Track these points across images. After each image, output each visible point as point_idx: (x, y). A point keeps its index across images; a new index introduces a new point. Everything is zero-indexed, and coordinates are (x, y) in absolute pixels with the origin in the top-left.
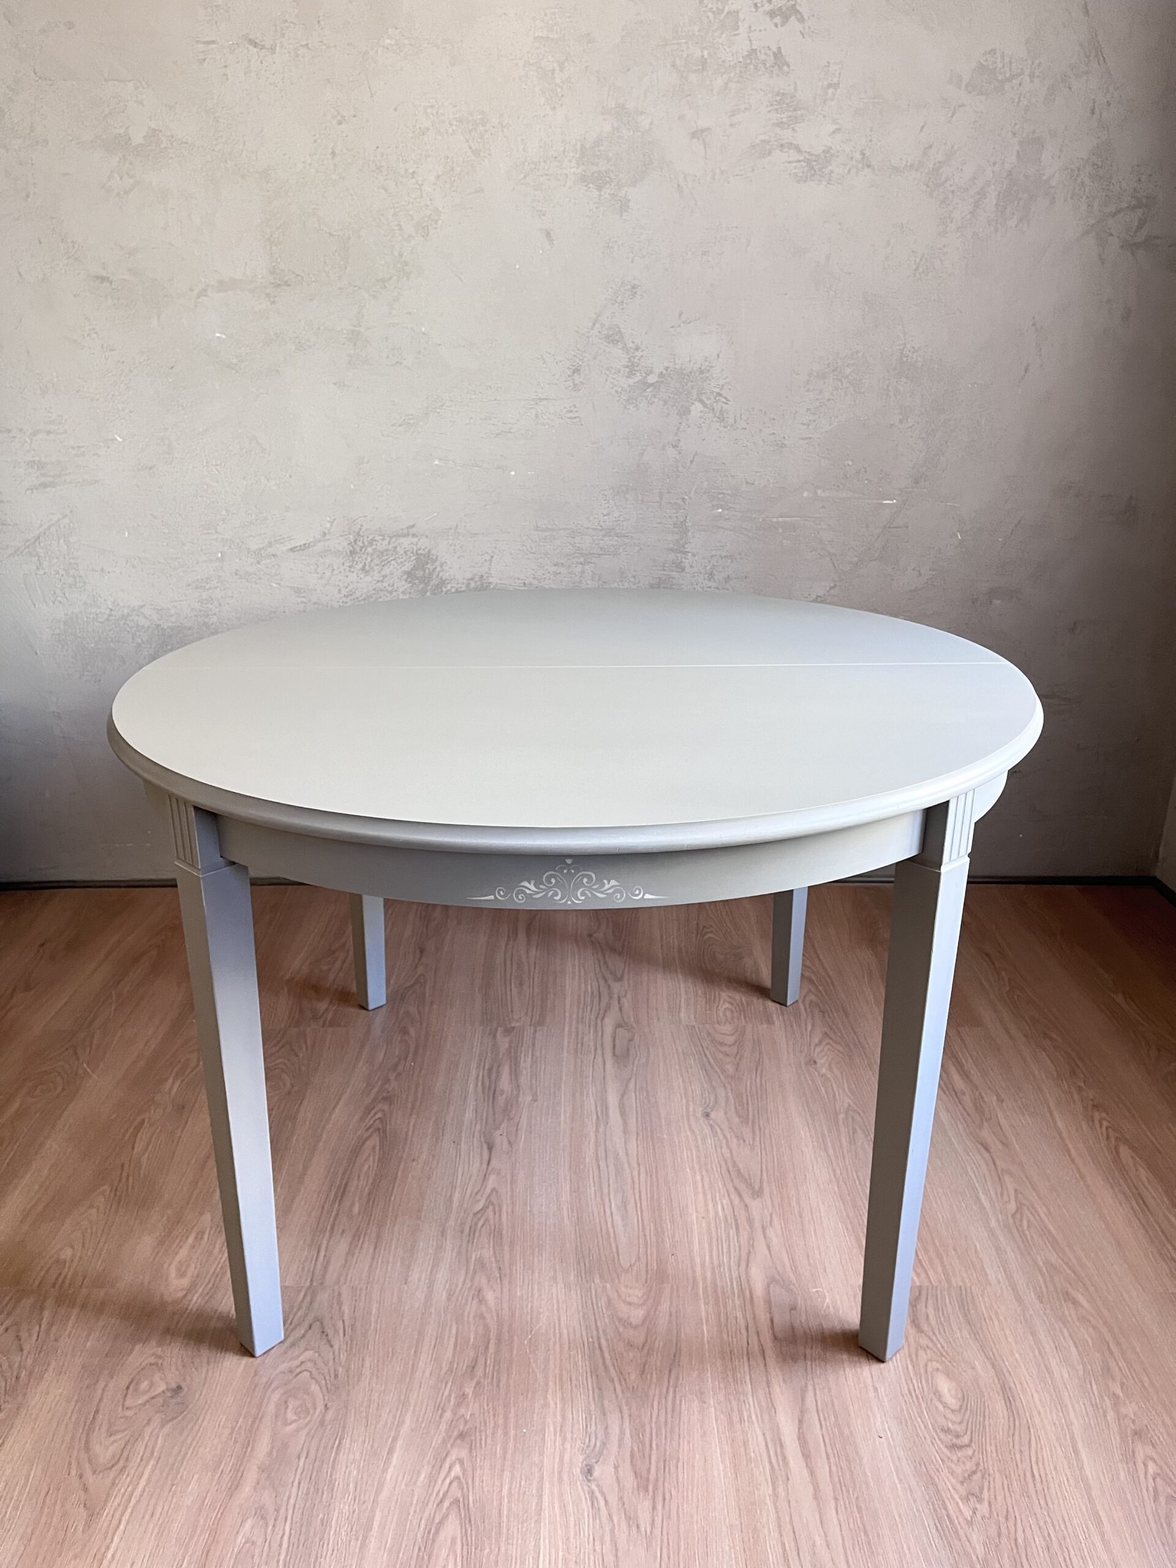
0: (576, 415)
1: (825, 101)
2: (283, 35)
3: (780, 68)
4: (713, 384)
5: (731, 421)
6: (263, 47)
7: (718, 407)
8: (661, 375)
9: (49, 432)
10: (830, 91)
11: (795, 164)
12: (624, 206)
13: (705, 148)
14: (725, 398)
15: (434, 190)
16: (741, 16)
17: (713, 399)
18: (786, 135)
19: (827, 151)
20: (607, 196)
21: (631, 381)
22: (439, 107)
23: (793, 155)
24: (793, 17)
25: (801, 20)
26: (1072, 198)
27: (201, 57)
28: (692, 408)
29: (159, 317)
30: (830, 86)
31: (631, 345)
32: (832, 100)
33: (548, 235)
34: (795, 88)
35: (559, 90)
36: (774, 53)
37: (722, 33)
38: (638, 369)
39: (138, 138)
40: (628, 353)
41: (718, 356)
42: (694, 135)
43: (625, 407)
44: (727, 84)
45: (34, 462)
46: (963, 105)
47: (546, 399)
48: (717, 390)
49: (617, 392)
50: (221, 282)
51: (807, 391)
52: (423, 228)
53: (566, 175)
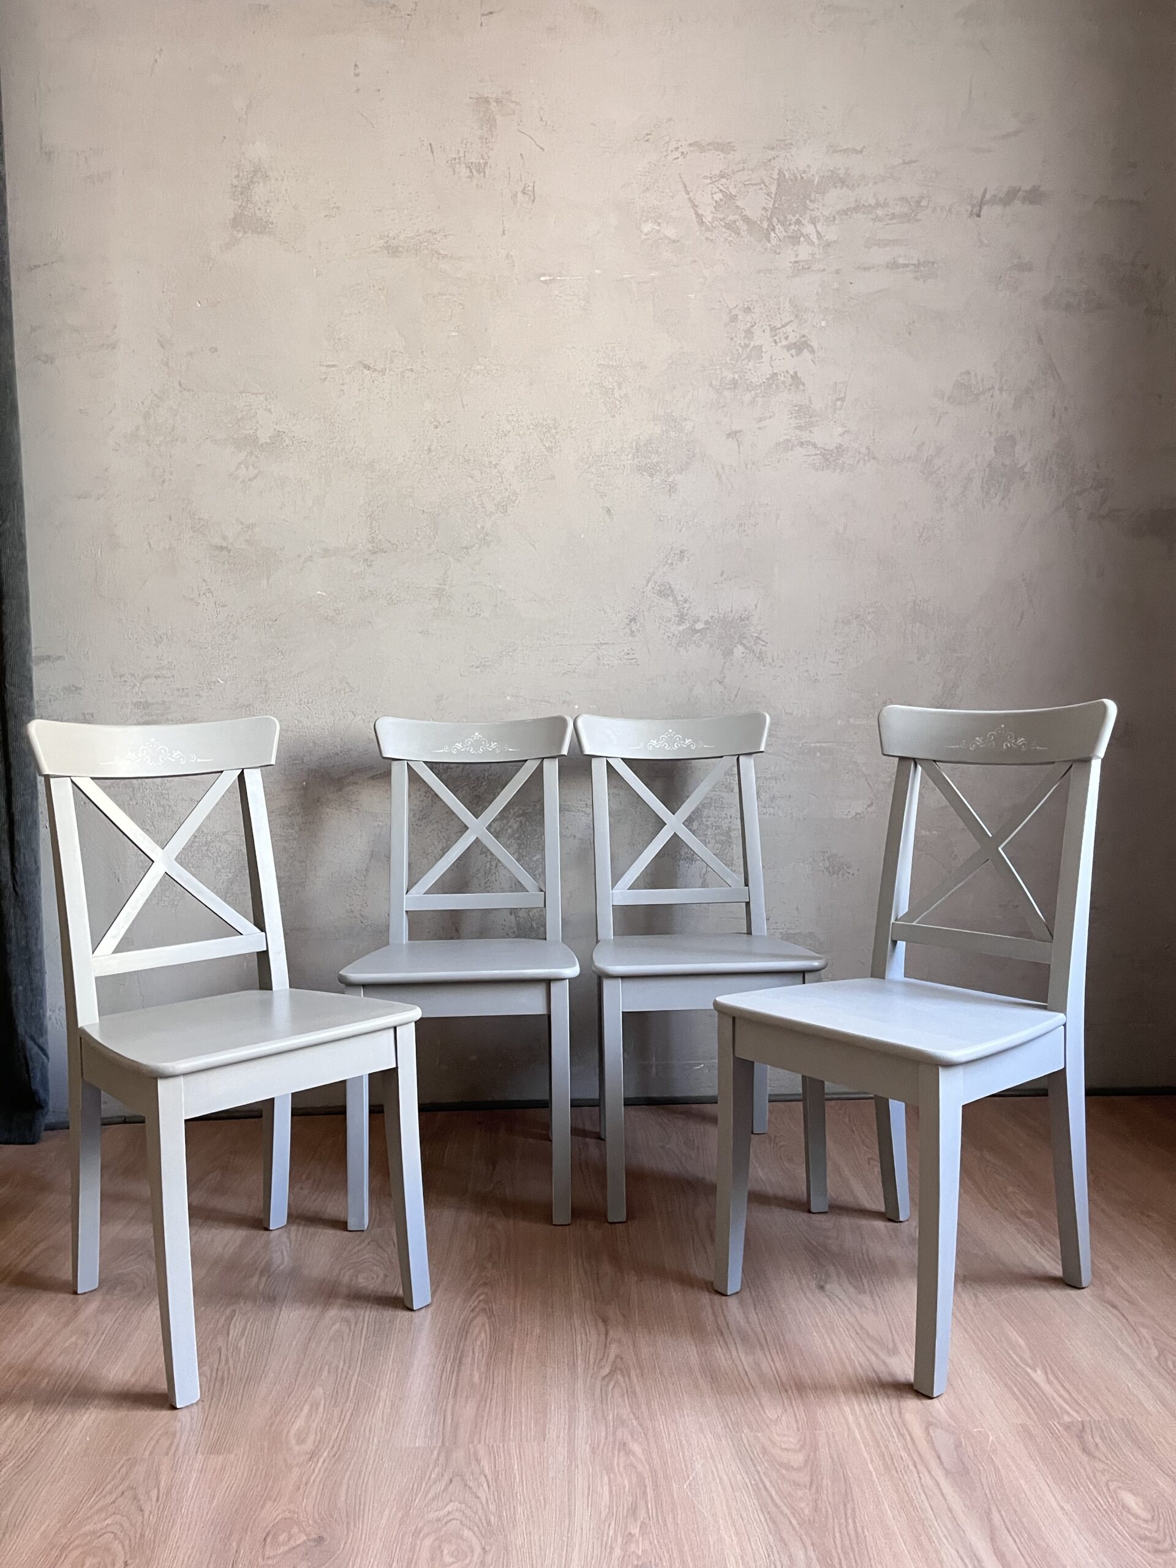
0: (634, 656)
1: (835, 410)
2: (392, 361)
3: (797, 388)
4: (752, 629)
5: (770, 660)
6: (375, 370)
7: (758, 649)
8: (707, 623)
9: (157, 677)
10: (839, 403)
11: (813, 457)
12: (672, 488)
13: (739, 446)
14: (763, 641)
15: (513, 477)
16: (764, 349)
17: (753, 641)
18: (805, 436)
19: (839, 447)
20: (658, 481)
21: (681, 628)
22: (519, 416)
23: (812, 451)
24: (805, 350)
25: (813, 351)
26: (1044, 481)
27: (323, 377)
28: (735, 650)
29: (268, 579)
30: (838, 399)
31: (682, 599)
32: (840, 409)
33: (609, 510)
34: (810, 401)
35: (618, 402)
36: (791, 375)
37: (749, 361)
38: (686, 618)
39: (264, 437)
40: (677, 605)
41: (756, 606)
42: (729, 435)
43: (676, 650)
44: (754, 398)
45: (140, 702)
46: (947, 413)
47: (607, 644)
48: (755, 635)
49: (669, 637)
50: (326, 551)
51: (836, 634)
52: (503, 506)
53: (624, 465)
